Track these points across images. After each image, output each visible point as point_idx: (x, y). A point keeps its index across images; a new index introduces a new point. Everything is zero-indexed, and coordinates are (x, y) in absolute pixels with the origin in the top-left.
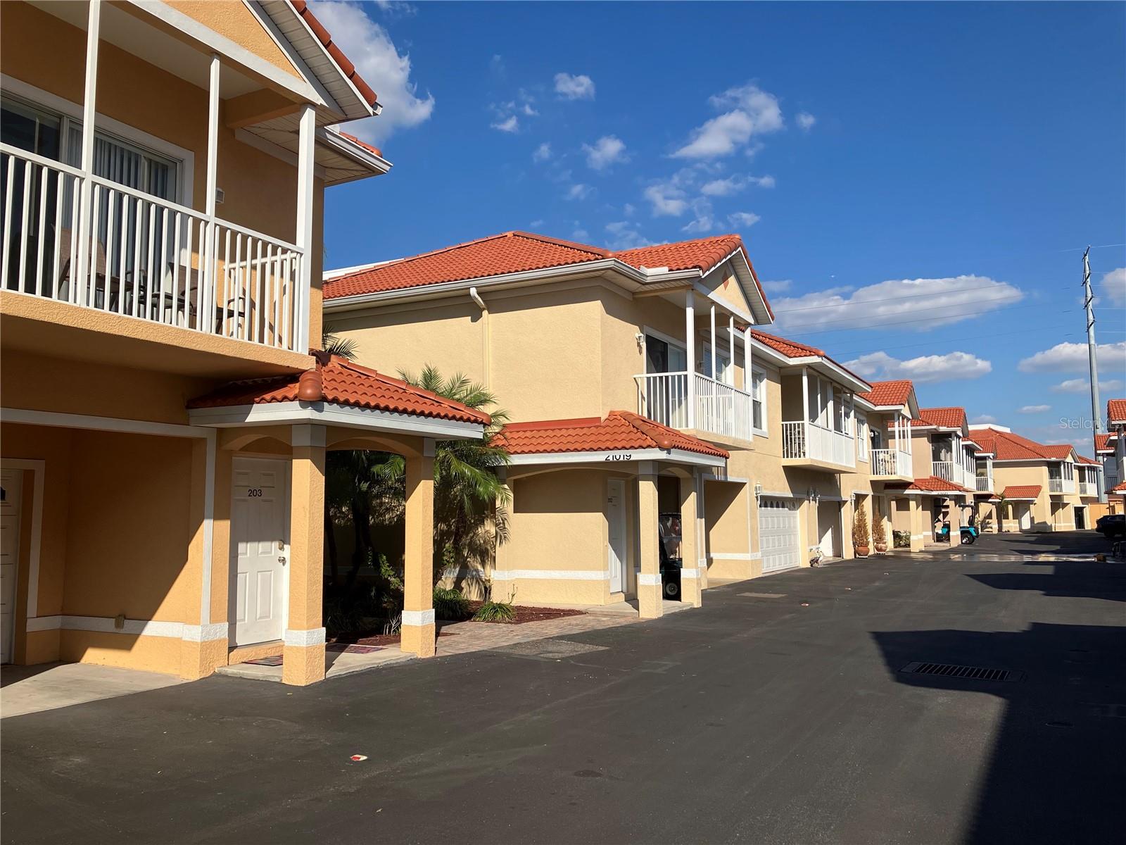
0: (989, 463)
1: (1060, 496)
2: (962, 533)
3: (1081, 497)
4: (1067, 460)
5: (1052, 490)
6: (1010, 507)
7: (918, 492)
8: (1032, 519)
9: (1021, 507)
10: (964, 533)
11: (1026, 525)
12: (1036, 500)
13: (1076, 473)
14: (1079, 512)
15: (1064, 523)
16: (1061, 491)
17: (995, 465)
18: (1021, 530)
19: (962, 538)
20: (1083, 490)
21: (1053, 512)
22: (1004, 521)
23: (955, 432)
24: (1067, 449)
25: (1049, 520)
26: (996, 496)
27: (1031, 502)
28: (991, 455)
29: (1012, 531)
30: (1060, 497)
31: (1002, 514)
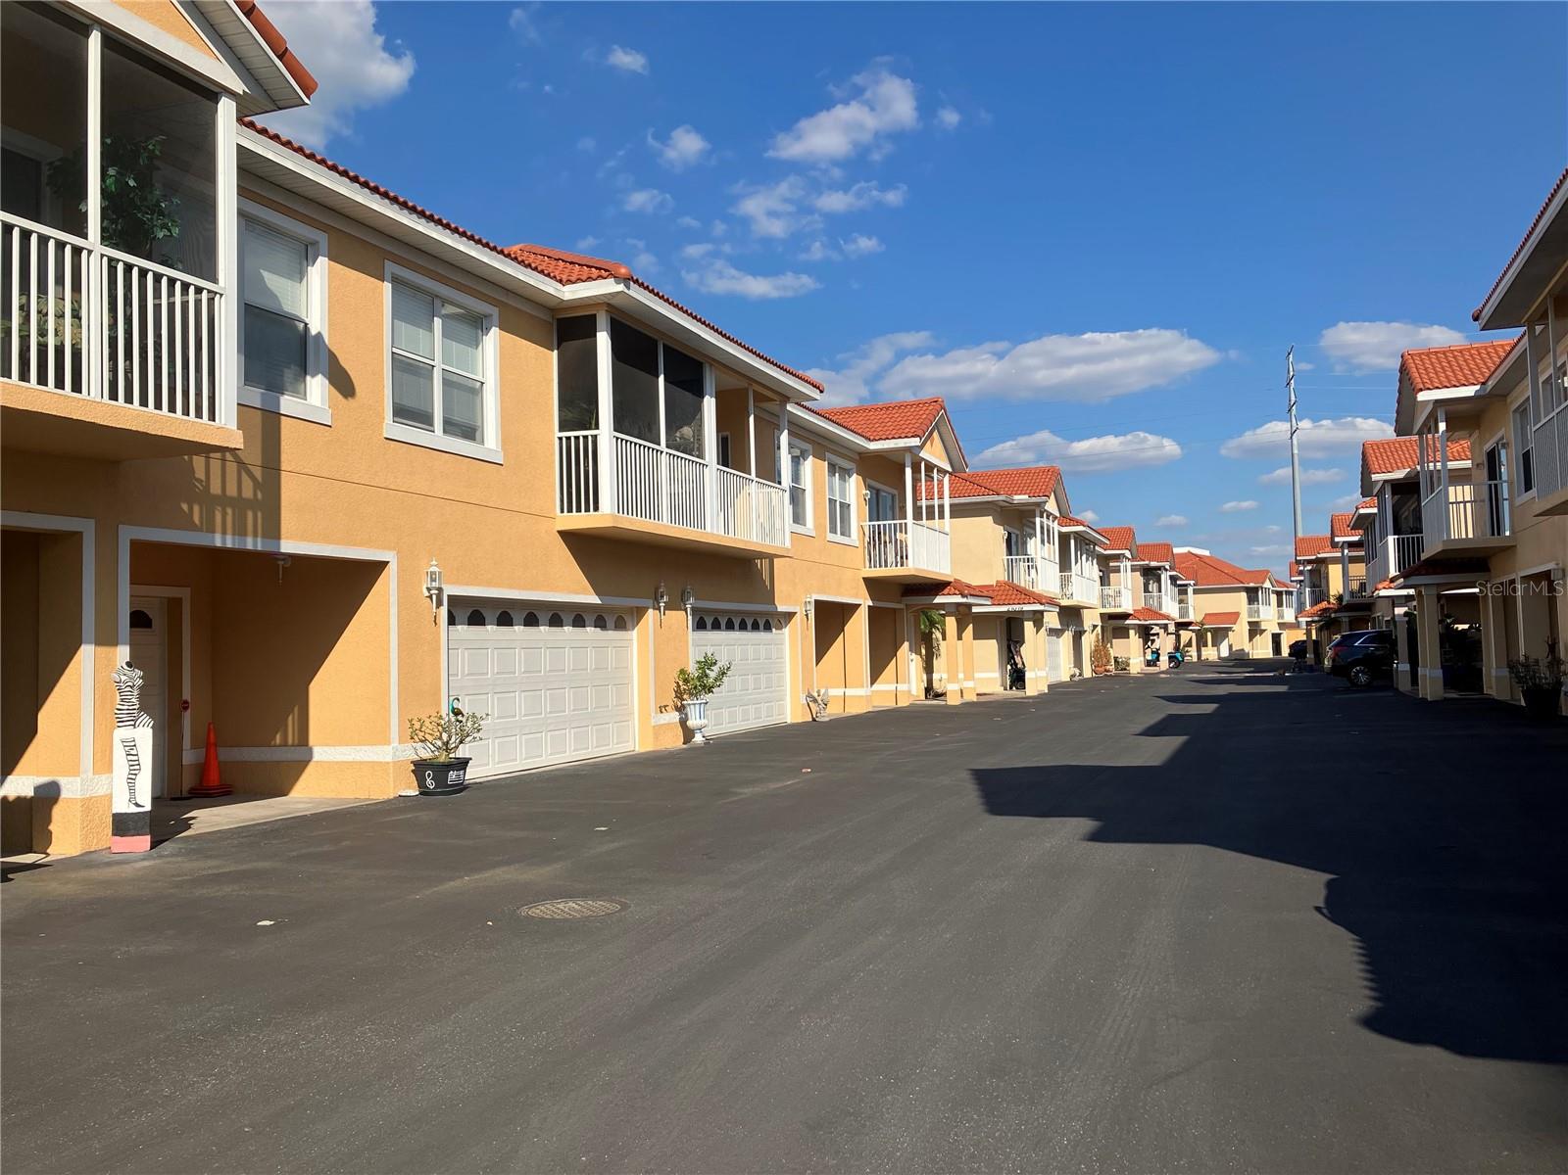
0: (1190, 590)
1: (1257, 622)
2: (1170, 657)
3: (1279, 624)
4: (1265, 586)
5: (1250, 616)
6: (1209, 634)
7: (1137, 622)
8: (1230, 647)
9: (1220, 634)
10: (1172, 658)
11: (1225, 653)
12: (1235, 627)
13: (1274, 597)
14: (1276, 639)
15: (1262, 650)
16: (1259, 616)
17: (1195, 592)
18: (1219, 658)
19: (1170, 663)
20: (1281, 616)
21: (1251, 639)
22: (1203, 649)
23: (1164, 567)
24: (1263, 575)
25: (1247, 647)
26: (1196, 624)
27: (1230, 629)
28: (1192, 582)
29: (1210, 659)
30: (1257, 624)
31: (1201, 642)
